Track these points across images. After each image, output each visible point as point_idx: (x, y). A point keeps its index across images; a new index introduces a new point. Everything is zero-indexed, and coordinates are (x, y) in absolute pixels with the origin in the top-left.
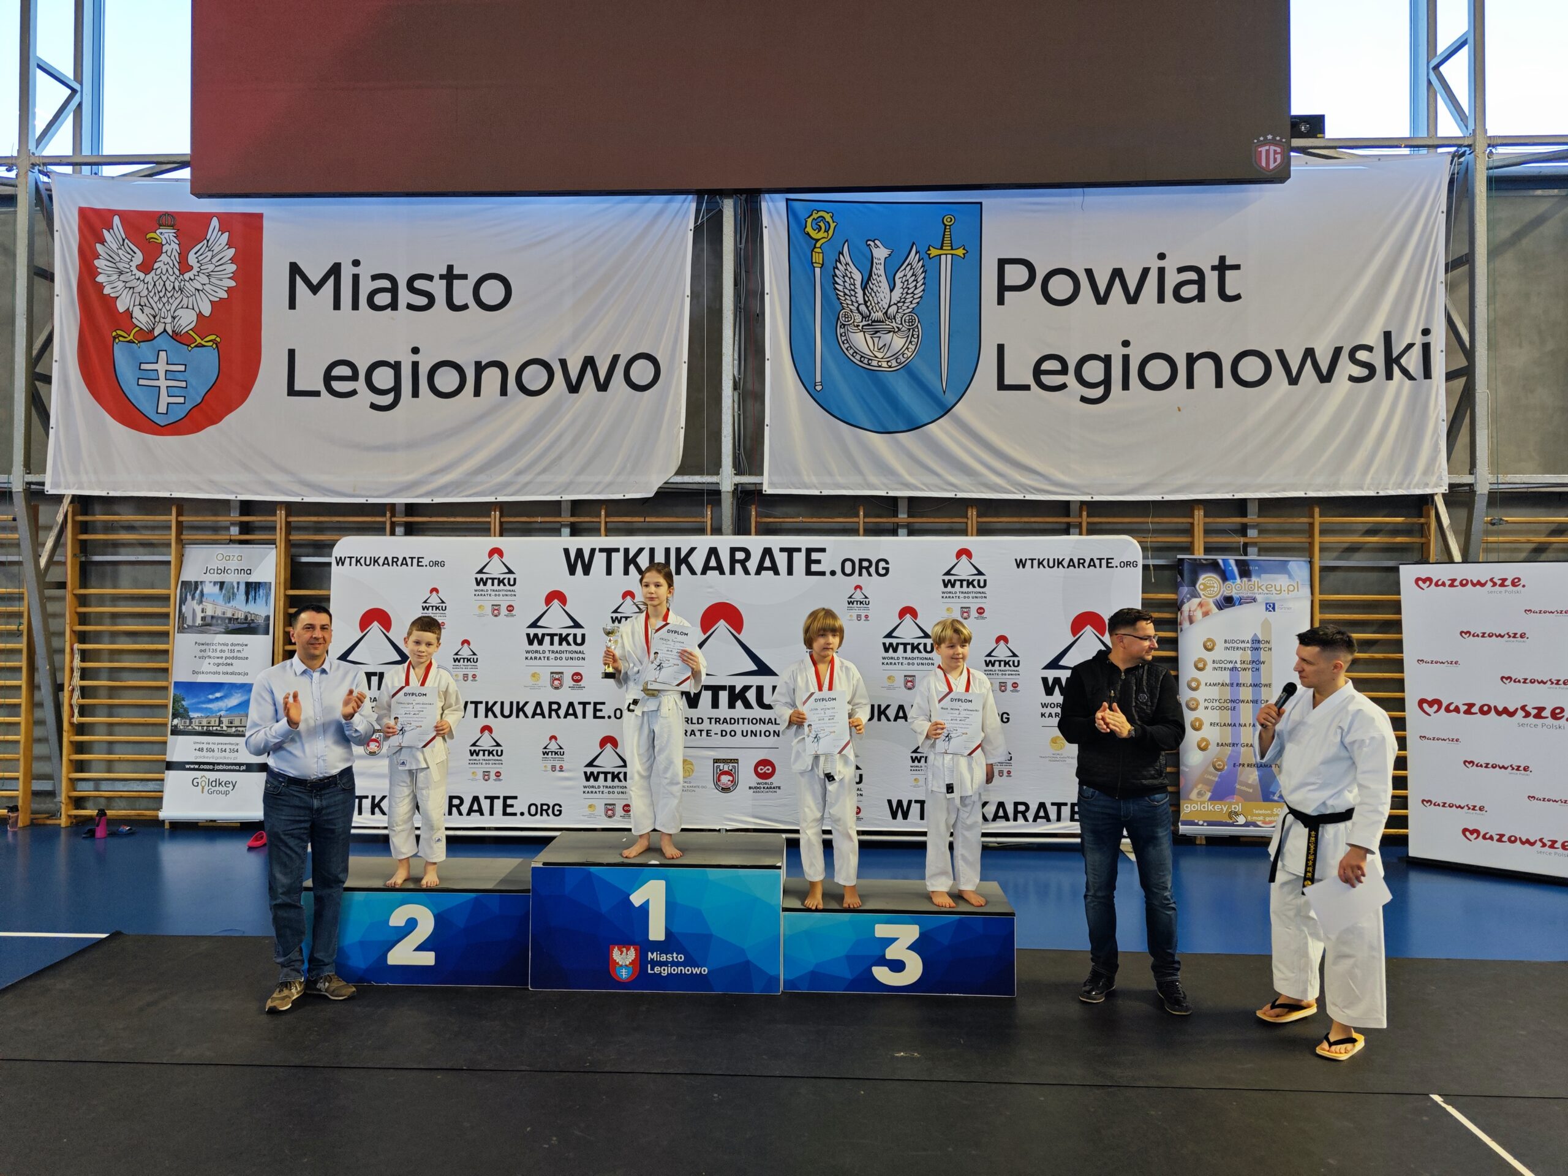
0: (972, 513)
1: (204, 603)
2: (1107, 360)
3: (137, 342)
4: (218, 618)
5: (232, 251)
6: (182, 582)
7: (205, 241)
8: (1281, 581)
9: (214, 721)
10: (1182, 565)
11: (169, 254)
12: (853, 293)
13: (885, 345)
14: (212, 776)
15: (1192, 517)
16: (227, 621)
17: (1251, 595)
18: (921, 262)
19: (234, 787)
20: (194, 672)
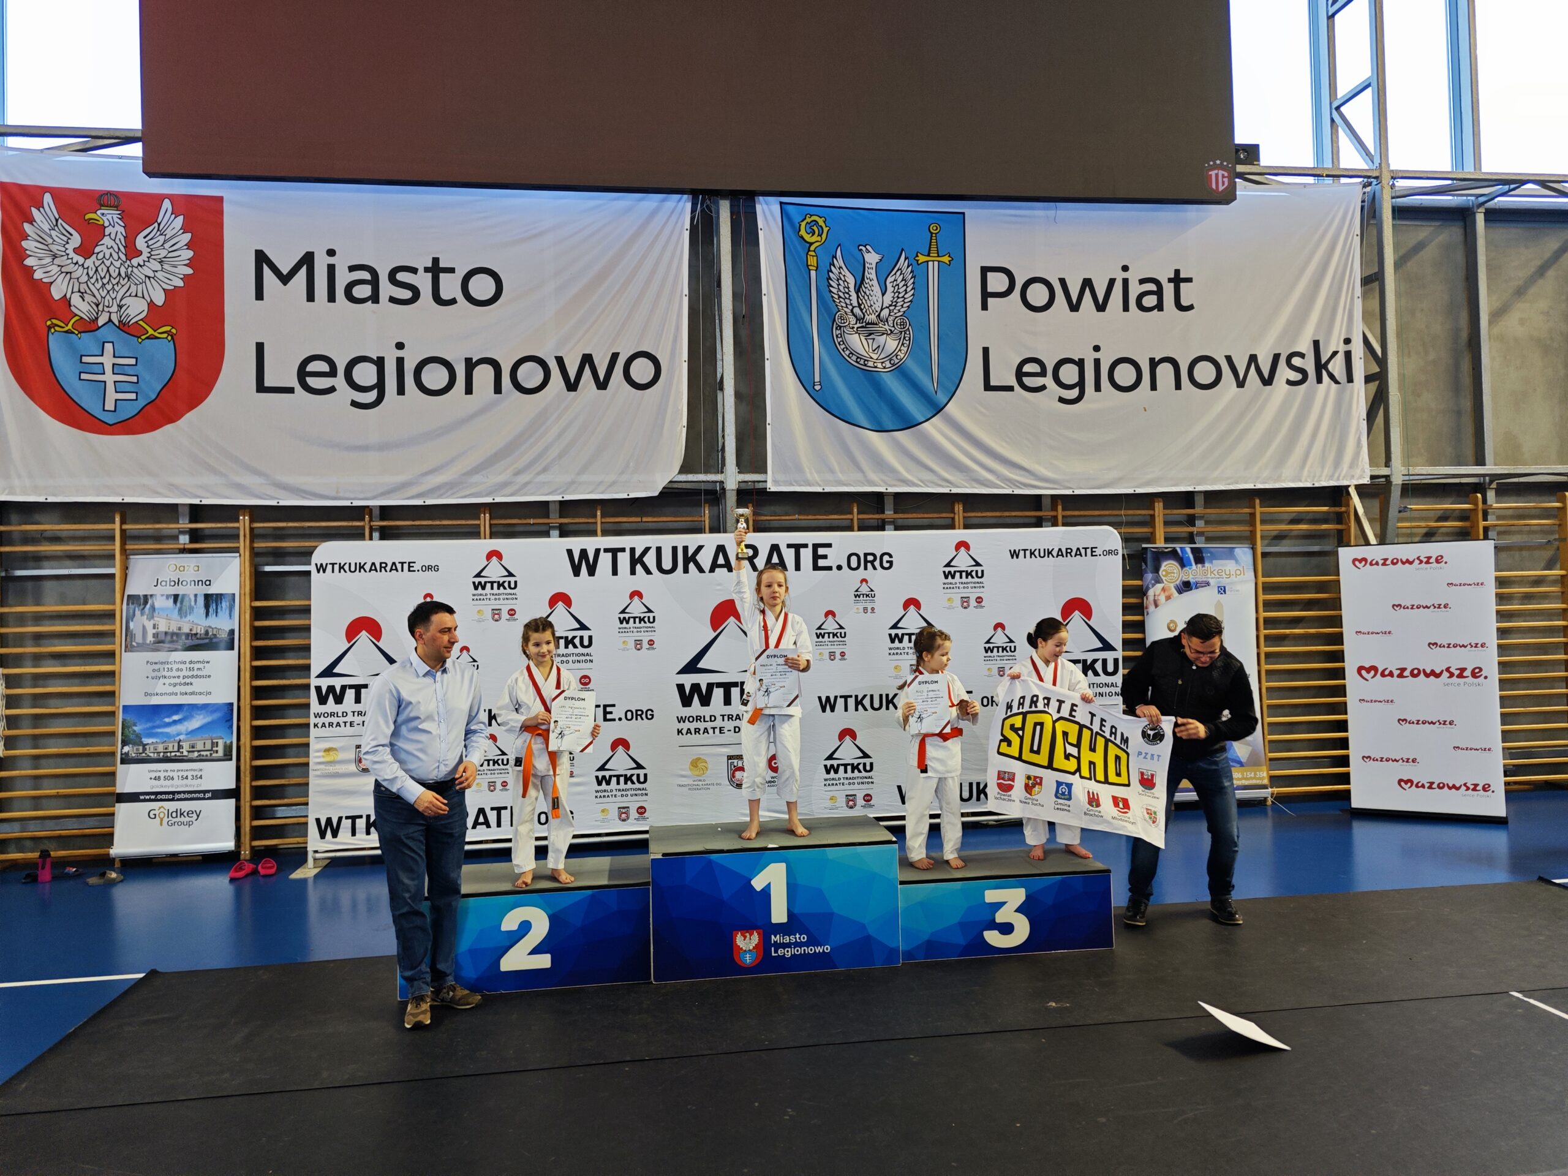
0: (959, 508)
1: (155, 619)
2: (1080, 364)
3: (76, 332)
4: (173, 634)
5: (187, 237)
6: (129, 596)
7: (156, 225)
8: (1229, 566)
9: (172, 746)
10: (1146, 554)
11: (113, 236)
12: (847, 296)
13: (879, 347)
14: (172, 806)
15: (1154, 509)
16: (183, 637)
17: (1205, 580)
18: (910, 268)
19: (198, 816)
20: (146, 694)
